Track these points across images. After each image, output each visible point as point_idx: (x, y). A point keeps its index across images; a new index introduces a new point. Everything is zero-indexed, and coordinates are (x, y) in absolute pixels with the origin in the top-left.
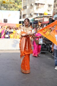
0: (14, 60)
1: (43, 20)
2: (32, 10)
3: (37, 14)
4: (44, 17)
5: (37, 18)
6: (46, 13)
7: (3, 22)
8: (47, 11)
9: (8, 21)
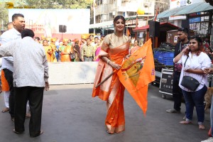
0: (84, 102)
1: (137, 24)
2: (113, 7)
3: (124, 13)
4: (138, 18)
8: (143, 7)
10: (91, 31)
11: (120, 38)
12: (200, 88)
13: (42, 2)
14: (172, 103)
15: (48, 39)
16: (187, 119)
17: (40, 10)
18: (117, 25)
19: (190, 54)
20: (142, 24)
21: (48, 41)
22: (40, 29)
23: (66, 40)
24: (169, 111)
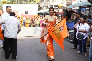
0: (35, 44)
1: (58, 11)
3: (53, 6)
4: (59, 8)
6: (60, 5)
7: (24, 14)
8: (61, 3)
9: (28, 13)
10: (39, 14)
11: (52, 17)
12: (85, 38)
13: (17, 1)
14: (73, 45)
15: (20, 17)
16: (80, 52)
18: (50, 11)
20: (61, 11)
21: (20, 18)
23: (28, 17)
24: (72, 48)
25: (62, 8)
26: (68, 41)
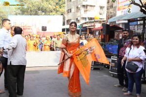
1: (94, 26)
2: (78, 14)
3: (86, 18)
4: (95, 21)
5: (85, 23)
7: (41, 31)
8: (99, 14)
9: (47, 29)
10: (63, 30)
11: (74, 36)
12: (139, 70)
13: (31, 11)
15: (34, 36)
16: (129, 92)
17: (30, 16)
19: (132, 47)
20: (98, 26)
22: (29, 29)
24: (116, 85)
25: (100, 22)
26: (110, 74)
